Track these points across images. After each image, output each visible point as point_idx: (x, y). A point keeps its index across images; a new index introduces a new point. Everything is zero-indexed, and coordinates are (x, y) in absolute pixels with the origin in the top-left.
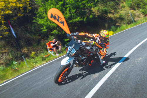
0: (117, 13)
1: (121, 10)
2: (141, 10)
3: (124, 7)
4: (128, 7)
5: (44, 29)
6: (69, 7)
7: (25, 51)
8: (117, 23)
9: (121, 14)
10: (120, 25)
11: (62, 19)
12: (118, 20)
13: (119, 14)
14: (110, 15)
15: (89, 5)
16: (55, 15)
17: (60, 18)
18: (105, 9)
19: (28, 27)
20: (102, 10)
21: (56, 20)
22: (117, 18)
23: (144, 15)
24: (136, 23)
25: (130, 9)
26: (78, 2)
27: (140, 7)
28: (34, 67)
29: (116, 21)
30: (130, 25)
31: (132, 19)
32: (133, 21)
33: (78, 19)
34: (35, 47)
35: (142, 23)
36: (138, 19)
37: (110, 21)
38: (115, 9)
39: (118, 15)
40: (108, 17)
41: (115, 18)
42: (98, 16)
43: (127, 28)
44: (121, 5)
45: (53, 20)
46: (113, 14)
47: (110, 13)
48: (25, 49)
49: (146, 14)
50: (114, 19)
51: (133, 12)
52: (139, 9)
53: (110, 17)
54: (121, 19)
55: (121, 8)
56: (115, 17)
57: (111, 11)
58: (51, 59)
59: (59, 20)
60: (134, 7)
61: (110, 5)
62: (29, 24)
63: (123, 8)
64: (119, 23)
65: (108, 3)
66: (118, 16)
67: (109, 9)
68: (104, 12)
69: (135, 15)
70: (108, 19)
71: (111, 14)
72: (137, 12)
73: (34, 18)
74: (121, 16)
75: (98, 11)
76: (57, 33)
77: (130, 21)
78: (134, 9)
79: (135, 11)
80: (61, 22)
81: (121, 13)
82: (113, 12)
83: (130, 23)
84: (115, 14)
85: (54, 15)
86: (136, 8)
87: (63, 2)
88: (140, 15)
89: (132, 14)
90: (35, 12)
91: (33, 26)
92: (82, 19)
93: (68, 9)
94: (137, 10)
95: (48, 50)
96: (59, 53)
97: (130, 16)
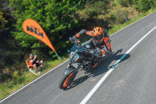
0: (108, 13)
1: (113, 9)
2: (134, 6)
3: (115, 5)
4: (119, 5)
5: (24, 44)
6: (49, 14)
7: (7, 72)
8: (109, 24)
9: (113, 14)
10: (112, 26)
11: (40, 30)
12: (110, 21)
13: (111, 14)
14: (100, 17)
15: (71, 9)
16: (32, 27)
17: (37, 30)
18: (94, 11)
19: (8, 42)
20: (90, 12)
21: (34, 32)
22: (109, 19)
23: (138, 12)
24: (129, 22)
25: (122, 7)
26: (58, 8)
27: (132, 3)
28: (9, 94)
29: (107, 22)
30: (123, 25)
31: (125, 18)
32: (126, 20)
33: (61, 27)
34: (18, 64)
35: (136, 20)
36: (132, 16)
37: (101, 24)
38: (105, 9)
39: (108, 16)
40: (98, 19)
41: (107, 19)
42: (87, 19)
43: (120, 28)
44: (112, 3)
45: (31, 33)
46: (104, 15)
47: (100, 14)
48: (6, 69)
49: (140, 10)
50: (105, 20)
51: (125, 9)
52: (132, 5)
53: (100, 18)
54: (113, 19)
55: (112, 7)
56: (105, 18)
57: (101, 12)
58: (31, 80)
59: (36, 32)
60: (126, 4)
61: (98, 5)
62: (9, 40)
63: (114, 7)
64: (111, 24)
65: (96, 3)
66: (110, 16)
67: (99, 10)
68: (93, 14)
69: (128, 13)
70: (98, 21)
71: (102, 15)
72: (130, 9)
73: (11, 32)
74: (112, 15)
75: (86, 13)
76: (40, 46)
77: (123, 20)
78: (126, 6)
79: (128, 8)
80: (39, 33)
81: (112, 12)
82: (103, 12)
83: (124, 23)
84: (106, 14)
85: (30, 27)
86: (128, 5)
87: (42, 10)
88: (133, 12)
89: (125, 12)
90: (13, 25)
91: (14, 41)
92: (65, 27)
93: (48, 17)
94: (130, 7)
95: (29, 68)
96: (41, 70)
97: (122, 14)
